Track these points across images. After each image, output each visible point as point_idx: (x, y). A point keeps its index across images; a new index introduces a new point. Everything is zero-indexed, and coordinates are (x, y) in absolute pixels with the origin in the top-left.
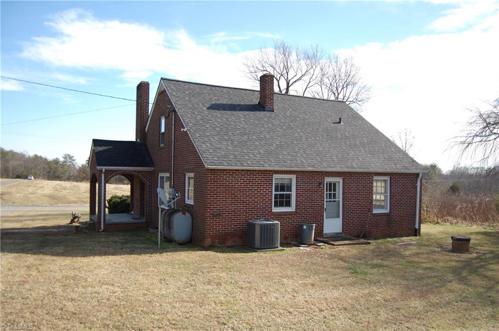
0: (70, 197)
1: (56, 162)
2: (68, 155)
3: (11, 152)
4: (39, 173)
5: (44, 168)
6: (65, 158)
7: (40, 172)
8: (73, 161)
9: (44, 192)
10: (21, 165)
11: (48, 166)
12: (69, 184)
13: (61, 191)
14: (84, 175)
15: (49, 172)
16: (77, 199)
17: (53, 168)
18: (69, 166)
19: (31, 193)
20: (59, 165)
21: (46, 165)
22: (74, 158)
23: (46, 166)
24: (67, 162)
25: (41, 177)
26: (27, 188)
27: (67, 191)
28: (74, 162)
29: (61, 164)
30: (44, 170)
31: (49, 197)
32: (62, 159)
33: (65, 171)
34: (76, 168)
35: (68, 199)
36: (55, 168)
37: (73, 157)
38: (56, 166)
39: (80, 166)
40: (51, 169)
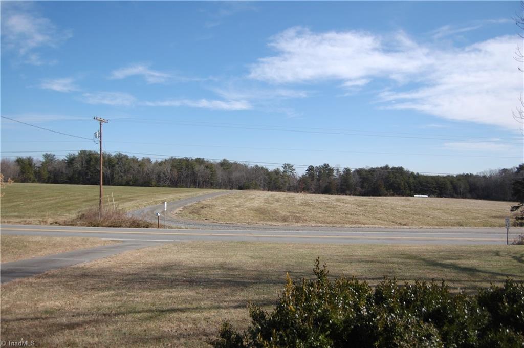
0: (281, 212)
1: (277, 172)
2: (287, 164)
3: (235, 163)
4: (259, 183)
5: (265, 178)
6: (285, 168)
7: (261, 183)
8: (293, 170)
9: (253, 205)
10: (243, 176)
11: (268, 176)
12: (283, 195)
13: (272, 204)
14: (304, 186)
15: (269, 183)
16: (289, 214)
17: (273, 179)
18: (289, 176)
19: (236, 207)
20: (279, 175)
21: (266, 175)
22: (293, 168)
23: (266, 177)
24: (287, 172)
25: (262, 188)
26: (235, 199)
27: (280, 203)
28: (294, 172)
29: (281, 175)
30: (264, 181)
31: (256, 210)
32: (282, 170)
33: (285, 182)
34: (296, 179)
35: (278, 213)
36: (276, 179)
37: (292, 166)
38: (276, 176)
39: (301, 176)
40: (271, 180)
